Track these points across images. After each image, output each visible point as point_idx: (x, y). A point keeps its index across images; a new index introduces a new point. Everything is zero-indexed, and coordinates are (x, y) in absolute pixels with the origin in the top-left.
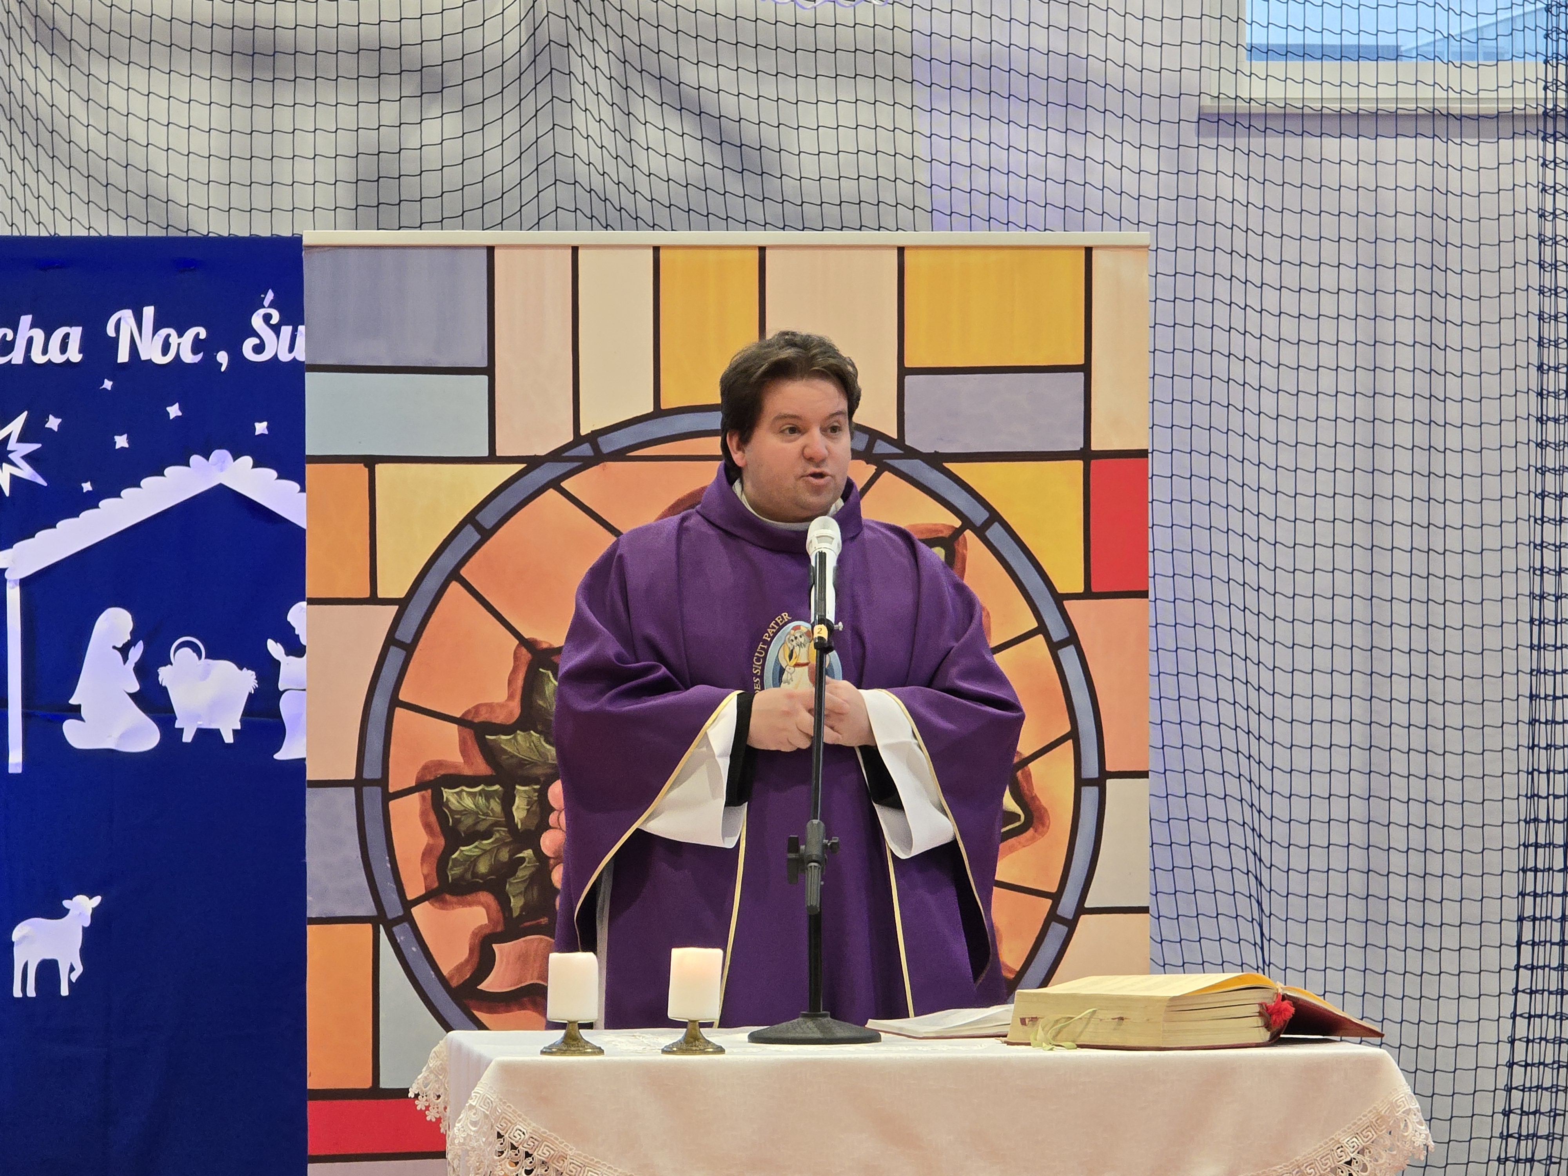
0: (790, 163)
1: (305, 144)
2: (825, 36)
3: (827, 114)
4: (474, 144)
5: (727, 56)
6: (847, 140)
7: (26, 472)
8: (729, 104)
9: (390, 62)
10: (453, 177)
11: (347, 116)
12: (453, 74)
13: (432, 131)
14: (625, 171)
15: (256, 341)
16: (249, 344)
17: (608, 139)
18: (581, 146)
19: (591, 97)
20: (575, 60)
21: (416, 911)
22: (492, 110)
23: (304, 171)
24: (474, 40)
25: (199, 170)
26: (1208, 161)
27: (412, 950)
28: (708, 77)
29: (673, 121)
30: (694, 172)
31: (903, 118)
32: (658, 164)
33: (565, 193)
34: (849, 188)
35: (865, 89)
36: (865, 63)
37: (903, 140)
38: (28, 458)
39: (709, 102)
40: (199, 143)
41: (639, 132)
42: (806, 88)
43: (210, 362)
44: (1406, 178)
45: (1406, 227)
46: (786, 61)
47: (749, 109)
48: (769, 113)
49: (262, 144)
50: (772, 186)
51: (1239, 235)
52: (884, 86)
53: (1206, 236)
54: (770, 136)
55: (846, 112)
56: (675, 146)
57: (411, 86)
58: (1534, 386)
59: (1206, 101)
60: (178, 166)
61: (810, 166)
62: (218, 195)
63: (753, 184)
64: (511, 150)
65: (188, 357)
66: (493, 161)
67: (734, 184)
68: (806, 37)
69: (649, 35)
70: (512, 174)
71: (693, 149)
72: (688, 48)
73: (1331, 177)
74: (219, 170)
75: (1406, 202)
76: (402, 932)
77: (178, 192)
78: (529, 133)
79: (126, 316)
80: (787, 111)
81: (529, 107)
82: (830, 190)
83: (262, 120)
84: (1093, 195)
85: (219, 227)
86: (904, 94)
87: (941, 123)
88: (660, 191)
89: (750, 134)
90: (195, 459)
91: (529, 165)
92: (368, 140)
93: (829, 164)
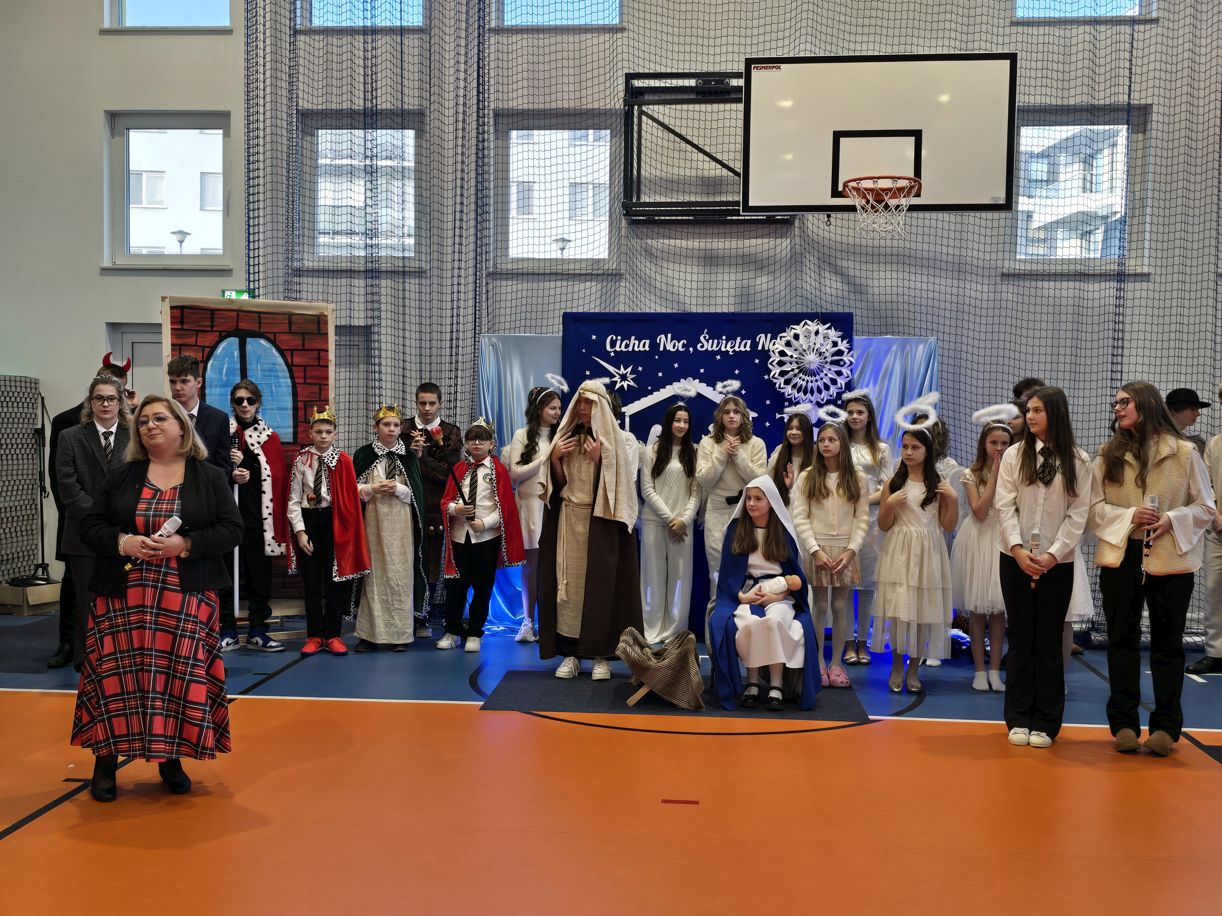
0: (870, 290)
1: (720, 285)
2: (882, 251)
3: (882, 275)
4: (771, 285)
5: (851, 257)
6: (888, 283)
7: (632, 383)
8: (851, 272)
9: (747, 260)
10: (764, 295)
11: (733, 276)
12: (766, 263)
13: (758, 281)
14: (818, 292)
15: (701, 344)
16: (699, 345)
17: (813, 283)
18: (804, 285)
19: (808, 270)
20: (803, 258)
22: (777, 274)
23: (719, 293)
24: (772, 253)
25: (688, 292)
26: (1005, 288)
28: (845, 263)
29: (833, 277)
30: (840, 292)
31: (906, 276)
32: (828, 290)
33: (799, 299)
34: (888, 298)
35: (895, 267)
36: (895, 259)
37: (906, 283)
38: (632, 379)
39: (845, 271)
40: (688, 284)
41: (823, 281)
42: (876, 267)
43: (687, 350)
44: (1071, 294)
45: (1070, 310)
46: (870, 259)
47: (858, 273)
48: (864, 274)
49: (707, 285)
50: (864, 297)
52: (901, 266)
53: (1003, 312)
54: (864, 281)
55: (888, 275)
56: (834, 285)
57: (752, 267)
59: (1005, 270)
61: (876, 290)
62: (694, 301)
63: (858, 297)
64: (783, 286)
65: (681, 349)
66: (777, 289)
67: (852, 296)
68: (876, 251)
69: (826, 251)
70: (782, 294)
71: (839, 285)
72: (839, 255)
73: (1045, 294)
75: (1070, 302)
78: (788, 281)
79: (663, 336)
80: (870, 274)
81: (788, 273)
82: (883, 298)
83: (707, 278)
84: (967, 300)
85: (693, 310)
86: (907, 268)
87: (919, 278)
88: (829, 298)
89: (858, 281)
90: (682, 380)
91: (788, 291)
92: (739, 284)
93: (882, 290)
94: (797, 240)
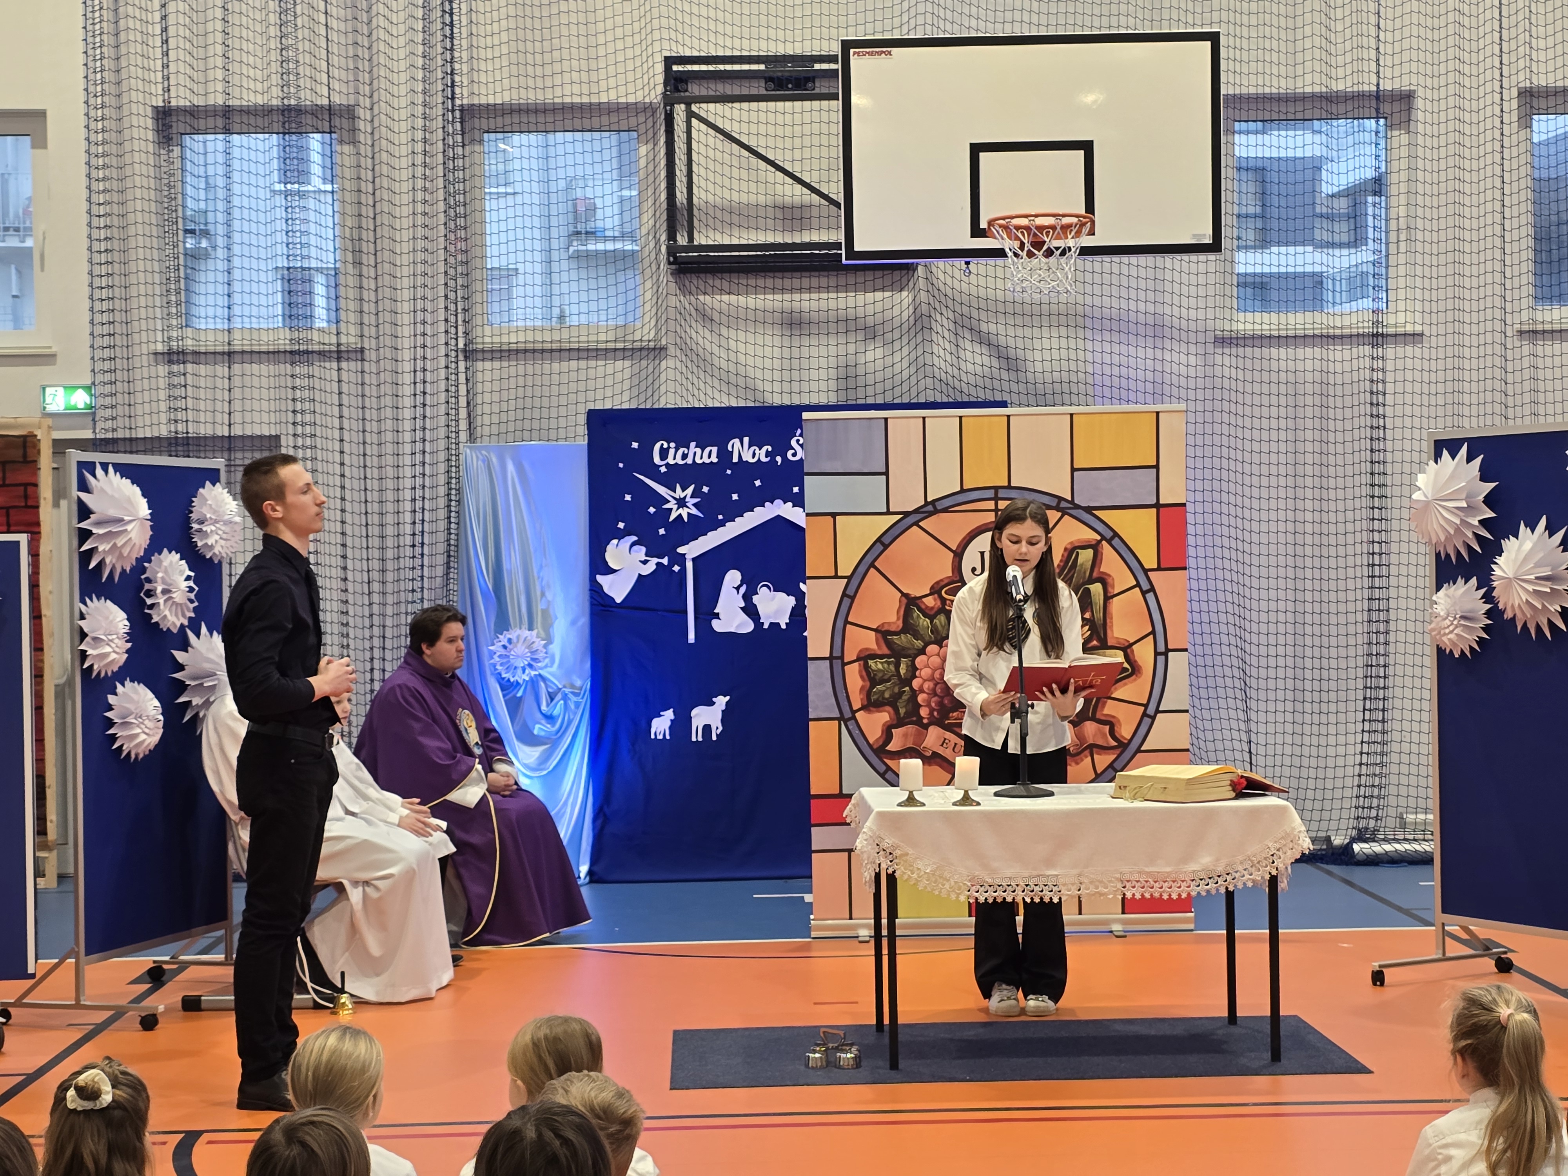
0: (1030, 366)
1: (814, 363)
2: (1045, 308)
3: (1046, 344)
4: (889, 361)
5: (1001, 319)
6: (1055, 354)
7: (694, 511)
8: (1002, 341)
9: (852, 325)
10: (879, 376)
11: (833, 350)
12: (879, 330)
13: (870, 356)
14: (956, 371)
15: (792, 451)
16: (790, 452)
17: (948, 357)
18: (936, 361)
19: (940, 339)
20: (933, 322)
21: (857, 715)
22: (897, 346)
23: (814, 374)
24: (888, 315)
25: (768, 375)
26: (1218, 359)
27: (856, 732)
28: (992, 328)
29: (977, 348)
30: (987, 370)
31: (1081, 343)
32: (970, 367)
33: (929, 381)
35: (1063, 331)
36: (1063, 320)
37: (1081, 354)
38: (694, 505)
39: (993, 339)
40: (768, 363)
41: (962, 354)
42: (1036, 332)
43: (773, 461)
44: (1309, 365)
45: (1309, 388)
46: (1027, 320)
47: (1011, 342)
48: (1020, 343)
49: (796, 363)
50: (1021, 375)
51: (1233, 393)
52: (1071, 330)
53: (1218, 394)
54: (1020, 353)
55: (1055, 343)
56: (978, 360)
57: (861, 336)
58: (1369, 459)
59: (1217, 333)
60: (759, 374)
61: (1039, 367)
62: (777, 387)
64: (905, 364)
65: (764, 459)
66: (897, 368)
67: (1005, 375)
69: (966, 310)
70: (905, 374)
71: (986, 360)
72: (983, 316)
73: (1274, 366)
74: (777, 375)
75: (1309, 377)
76: (851, 724)
77: (759, 385)
78: (913, 356)
79: (736, 441)
80: (1028, 343)
81: (913, 344)
82: (1048, 378)
83: (796, 352)
85: (777, 400)
86: (1081, 333)
87: (1098, 346)
89: (1012, 353)
90: (767, 504)
91: (913, 369)
92: (842, 361)
93: (1047, 366)
94: (923, 295)
